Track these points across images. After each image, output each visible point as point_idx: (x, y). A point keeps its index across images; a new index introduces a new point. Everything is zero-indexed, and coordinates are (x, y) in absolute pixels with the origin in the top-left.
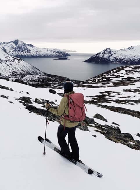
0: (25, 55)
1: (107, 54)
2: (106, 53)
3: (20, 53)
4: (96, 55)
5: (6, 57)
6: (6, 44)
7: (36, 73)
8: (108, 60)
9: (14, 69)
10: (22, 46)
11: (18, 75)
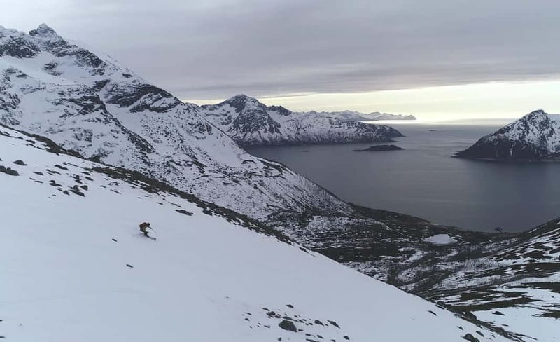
0: (264, 140)
1: (536, 131)
2: (531, 127)
3: (249, 134)
4: (495, 134)
5: (245, 162)
6: (210, 110)
7: (331, 207)
8: (539, 149)
9: (272, 198)
10: (257, 114)
11: (289, 217)
